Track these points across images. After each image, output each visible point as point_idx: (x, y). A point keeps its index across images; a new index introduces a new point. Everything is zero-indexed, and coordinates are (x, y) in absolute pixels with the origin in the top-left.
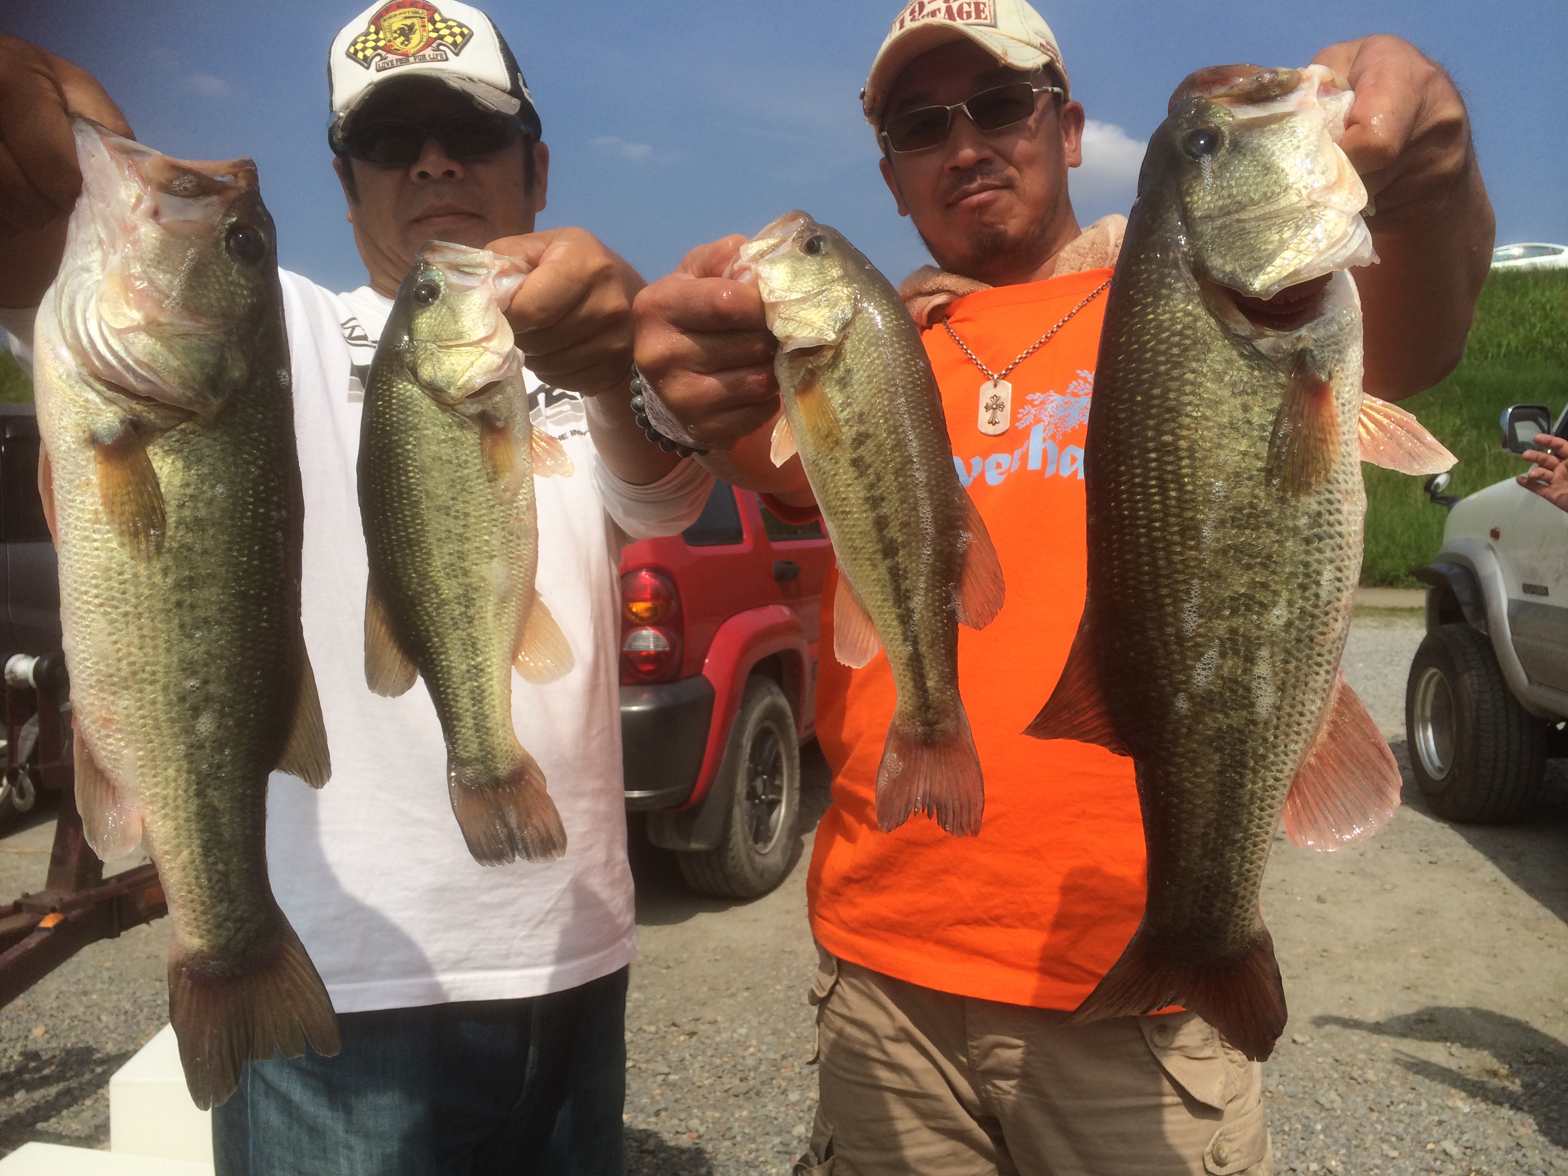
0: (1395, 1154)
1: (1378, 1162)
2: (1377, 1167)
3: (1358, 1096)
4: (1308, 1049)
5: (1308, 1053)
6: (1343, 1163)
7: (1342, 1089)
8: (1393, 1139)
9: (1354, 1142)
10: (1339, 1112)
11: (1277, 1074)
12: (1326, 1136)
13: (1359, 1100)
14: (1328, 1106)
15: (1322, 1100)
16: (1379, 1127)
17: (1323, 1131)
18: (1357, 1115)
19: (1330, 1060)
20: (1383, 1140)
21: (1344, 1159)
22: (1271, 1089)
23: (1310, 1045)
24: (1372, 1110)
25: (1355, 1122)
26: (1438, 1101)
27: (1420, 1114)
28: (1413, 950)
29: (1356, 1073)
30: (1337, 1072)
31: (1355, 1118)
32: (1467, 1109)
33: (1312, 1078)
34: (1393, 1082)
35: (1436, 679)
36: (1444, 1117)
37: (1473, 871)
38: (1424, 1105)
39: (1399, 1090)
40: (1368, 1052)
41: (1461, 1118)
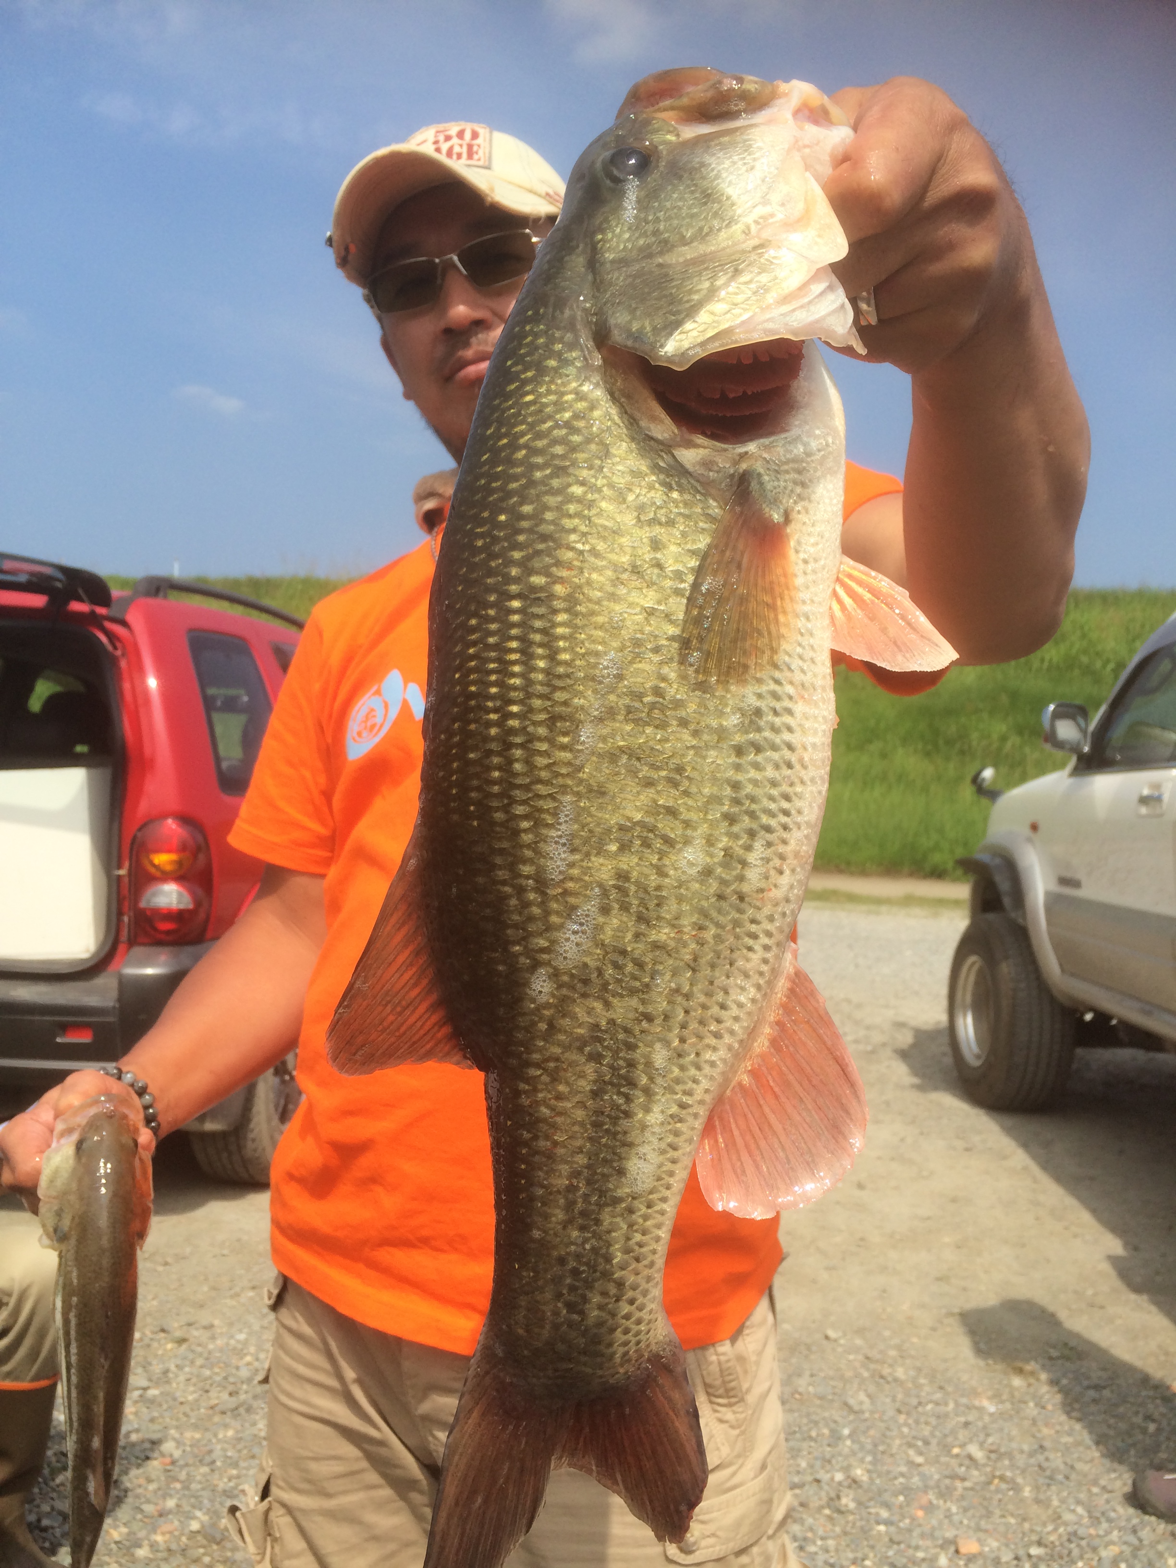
0: (920, 1460)
1: (903, 1469)
2: (902, 1475)
3: (887, 1396)
4: (841, 1345)
5: (840, 1350)
6: (869, 1471)
7: (872, 1388)
8: (920, 1443)
9: (881, 1448)
10: (867, 1415)
11: (808, 1373)
12: (853, 1442)
13: (888, 1400)
14: (856, 1408)
15: (851, 1402)
16: (905, 1430)
17: (850, 1436)
18: (885, 1418)
19: (860, 1357)
20: (910, 1445)
21: (870, 1467)
22: (801, 1390)
23: (842, 1341)
24: (899, 1411)
25: (882, 1425)
26: (964, 1400)
27: (946, 1415)
28: (947, 1240)
29: (886, 1371)
30: (868, 1369)
31: (882, 1421)
32: (992, 1409)
33: (842, 1378)
34: (922, 1381)
35: (976, 968)
36: (970, 1418)
37: (1005, 1158)
38: (951, 1405)
39: (927, 1389)
40: (899, 1348)
41: (987, 1419)
